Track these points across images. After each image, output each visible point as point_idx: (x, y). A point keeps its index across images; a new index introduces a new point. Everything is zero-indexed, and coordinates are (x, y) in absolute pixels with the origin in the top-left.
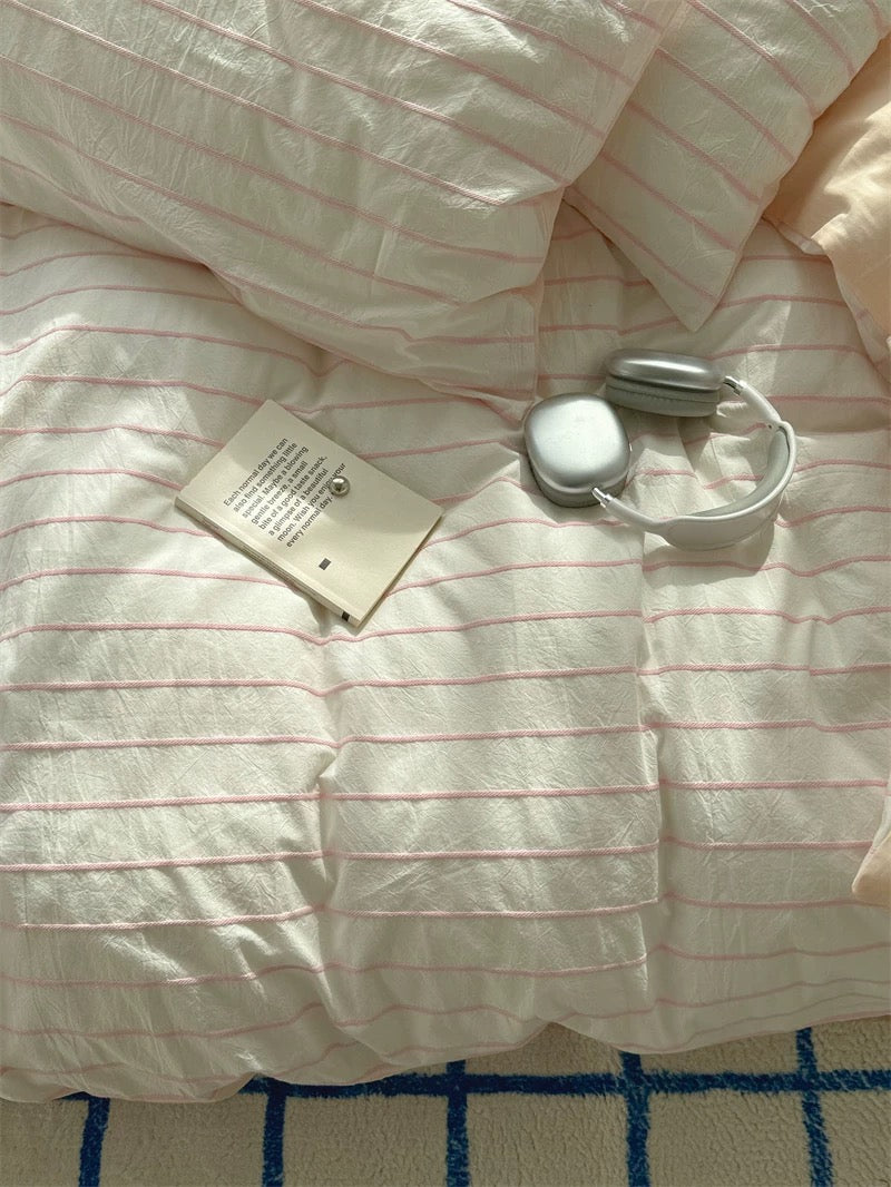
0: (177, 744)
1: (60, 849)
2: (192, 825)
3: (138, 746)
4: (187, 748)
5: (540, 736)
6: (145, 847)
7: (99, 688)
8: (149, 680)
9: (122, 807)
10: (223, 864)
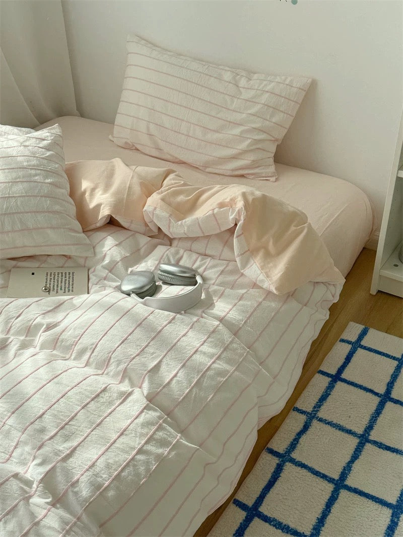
0: (102, 421)
1: (104, 476)
2: (132, 435)
3: (92, 431)
4: (105, 420)
5: (184, 335)
6: (127, 452)
7: (62, 428)
8: (73, 414)
9: (108, 449)
10: (151, 436)
